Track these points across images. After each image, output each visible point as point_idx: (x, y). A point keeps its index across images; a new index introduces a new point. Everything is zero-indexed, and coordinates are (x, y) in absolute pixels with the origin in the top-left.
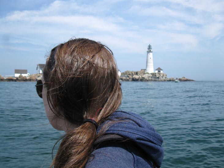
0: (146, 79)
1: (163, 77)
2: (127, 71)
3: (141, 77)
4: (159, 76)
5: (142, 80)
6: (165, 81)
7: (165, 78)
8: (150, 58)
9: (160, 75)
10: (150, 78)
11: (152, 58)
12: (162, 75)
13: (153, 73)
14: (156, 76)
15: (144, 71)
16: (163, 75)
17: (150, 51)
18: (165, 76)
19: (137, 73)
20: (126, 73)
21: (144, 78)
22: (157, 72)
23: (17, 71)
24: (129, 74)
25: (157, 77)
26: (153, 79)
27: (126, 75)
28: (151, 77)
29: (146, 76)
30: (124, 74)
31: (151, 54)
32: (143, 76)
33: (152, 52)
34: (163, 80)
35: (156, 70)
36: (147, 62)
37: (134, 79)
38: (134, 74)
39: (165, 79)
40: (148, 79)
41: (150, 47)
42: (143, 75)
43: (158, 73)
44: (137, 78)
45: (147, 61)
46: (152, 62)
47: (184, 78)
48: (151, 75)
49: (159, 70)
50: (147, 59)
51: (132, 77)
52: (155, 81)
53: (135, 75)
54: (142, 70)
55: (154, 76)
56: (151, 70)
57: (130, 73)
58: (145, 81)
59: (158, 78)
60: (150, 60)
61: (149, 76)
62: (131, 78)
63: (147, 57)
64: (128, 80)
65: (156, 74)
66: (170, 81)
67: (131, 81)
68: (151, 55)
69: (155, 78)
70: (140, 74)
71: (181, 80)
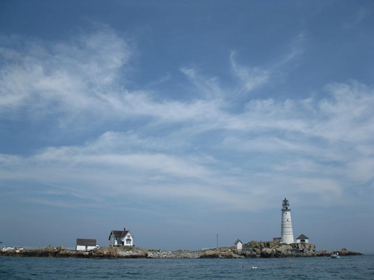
0: (283, 254)
1: (309, 250)
2: (252, 242)
3: (274, 250)
4: (303, 248)
5: (278, 255)
6: (313, 256)
7: (314, 251)
8: (286, 220)
9: (304, 246)
10: (290, 252)
11: (290, 220)
12: (308, 247)
13: (293, 244)
14: (298, 248)
15: (278, 241)
16: (310, 247)
17: (287, 208)
18: (312, 249)
19: (268, 245)
20: (250, 244)
21: (280, 252)
22: (299, 241)
23: (81, 242)
24: (256, 247)
25: (301, 249)
26: (294, 253)
27: (250, 249)
28: (291, 250)
29: (282, 249)
30: (248, 247)
31: (288, 213)
32: (278, 249)
33: (289, 210)
34: (310, 255)
35: (298, 238)
36: (283, 227)
37: (265, 253)
38: (263, 246)
39: (314, 253)
40: (286, 254)
41: (285, 203)
42: (278, 247)
43: (302, 244)
44: (269, 253)
45: (282, 225)
46: (291, 226)
47: (346, 250)
48: (290, 248)
49: (303, 238)
50: (282, 222)
51: (261, 250)
52: (298, 256)
53: (265, 247)
54: (274, 239)
55: (295, 249)
56: (290, 239)
57: (258, 245)
58: (282, 257)
59: (302, 251)
60: (288, 223)
61: (287, 248)
62: (260, 252)
63: (283, 218)
64: (254, 257)
65: (298, 244)
66: (322, 255)
67: (260, 257)
68: (288, 215)
69: (297, 251)
70: (273, 246)
71: (340, 254)
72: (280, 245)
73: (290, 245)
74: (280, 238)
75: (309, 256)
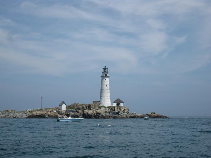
0: (102, 115)
1: (124, 112)
2: (75, 104)
3: (95, 112)
4: (119, 110)
5: (97, 116)
6: (127, 117)
7: (127, 113)
8: (105, 86)
9: (120, 109)
10: (108, 114)
11: (108, 86)
12: (122, 110)
13: (110, 107)
14: (114, 110)
15: (97, 103)
16: (125, 110)
17: (106, 75)
19: (89, 107)
20: (73, 106)
21: (100, 114)
22: (115, 104)
24: (79, 109)
25: (117, 112)
26: (111, 114)
27: (74, 110)
28: (109, 112)
29: (102, 111)
30: (71, 108)
32: (98, 111)
33: (108, 77)
34: (124, 116)
35: (114, 102)
36: (102, 91)
37: (86, 114)
38: (85, 108)
39: (127, 115)
40: (104, 115)
42: (98, 109)
43: (118, 107)
44: (90, 114)
46: (109, 91)
47: (155, 113)
48: (108, 110)
49: (118, 102)
50: (101, 87)
51: (83, 112)
52: (115, 118)
53: (87, 109)
54: (94, 102)
55: (112, 111)
56: (107, 102)
57: (80, 107)
58: (101, 118)
59: (118, 113)
60: (106, 88)
61: (106, 110)
62: (82, 113)
63: (102, 84)
65: (114, 107)
66: (134, 117)
68: (107, 81)
69: (113, 113)
70: (93, 108)
71: (150, 117)
72: (100, 107)
73: (108, 107)
74: (99, 101)
75: (124, 118)
